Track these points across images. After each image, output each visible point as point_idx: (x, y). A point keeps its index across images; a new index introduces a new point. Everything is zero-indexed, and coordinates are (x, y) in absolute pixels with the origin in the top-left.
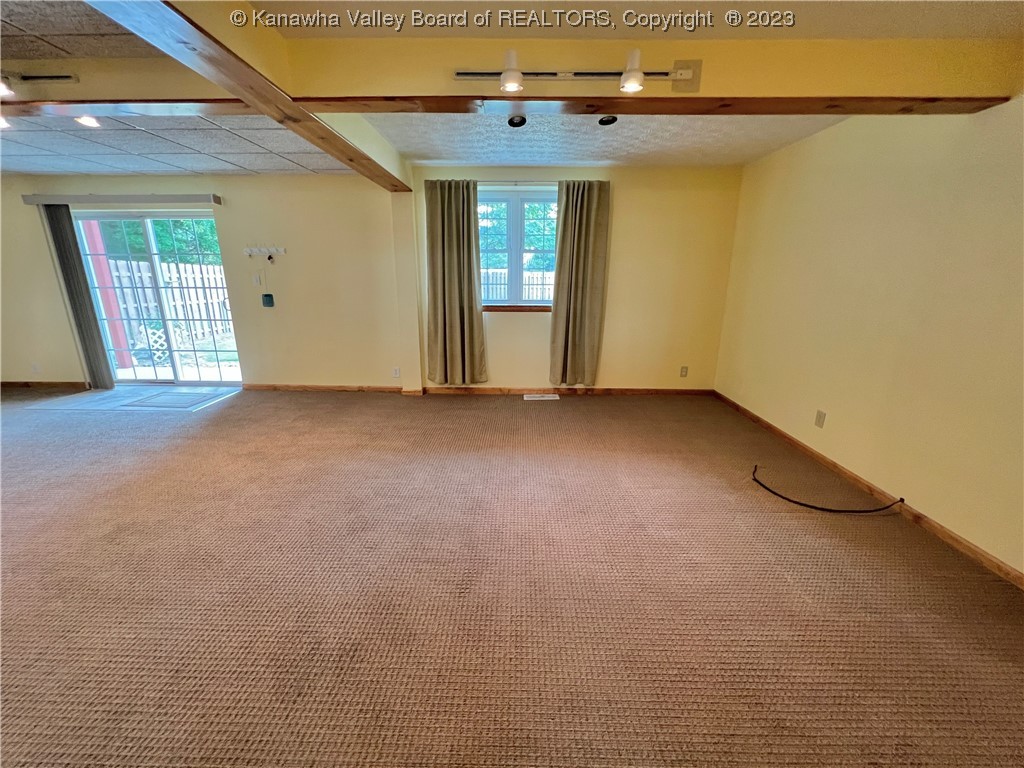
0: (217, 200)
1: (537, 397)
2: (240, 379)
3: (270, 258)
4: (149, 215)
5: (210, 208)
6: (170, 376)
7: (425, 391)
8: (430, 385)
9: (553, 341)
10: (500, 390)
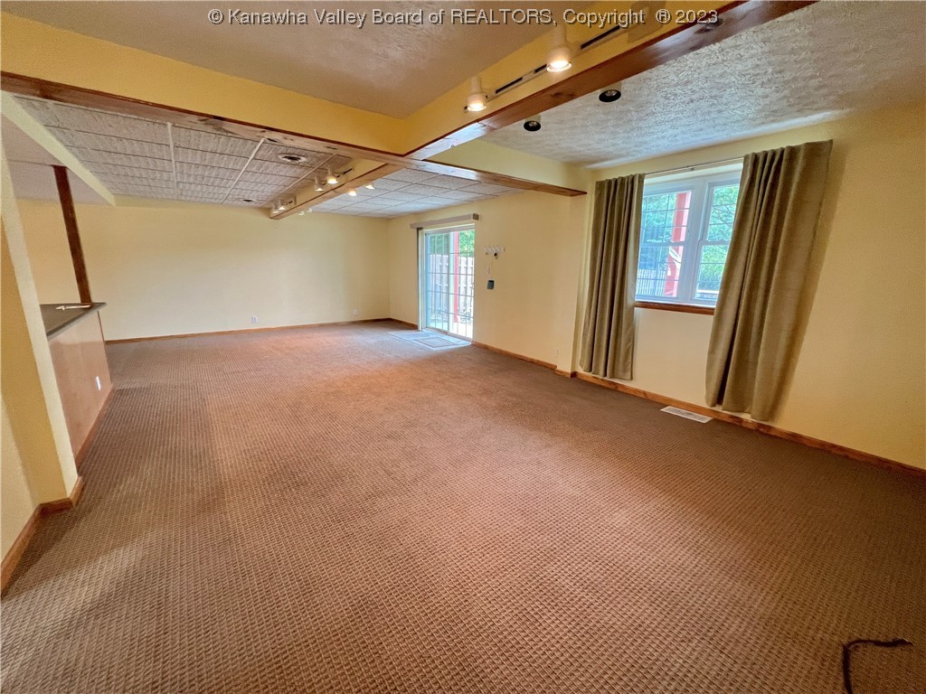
0: (476, 217)
1: (683, 414)
2: (471, 337)
3: (496, 254)
4: (454, 230)
5: (472, 224)
6: (445, 328)
7: (574, 375)
8: (580, 370)
9: (712, 351)
10: (644, 393)
